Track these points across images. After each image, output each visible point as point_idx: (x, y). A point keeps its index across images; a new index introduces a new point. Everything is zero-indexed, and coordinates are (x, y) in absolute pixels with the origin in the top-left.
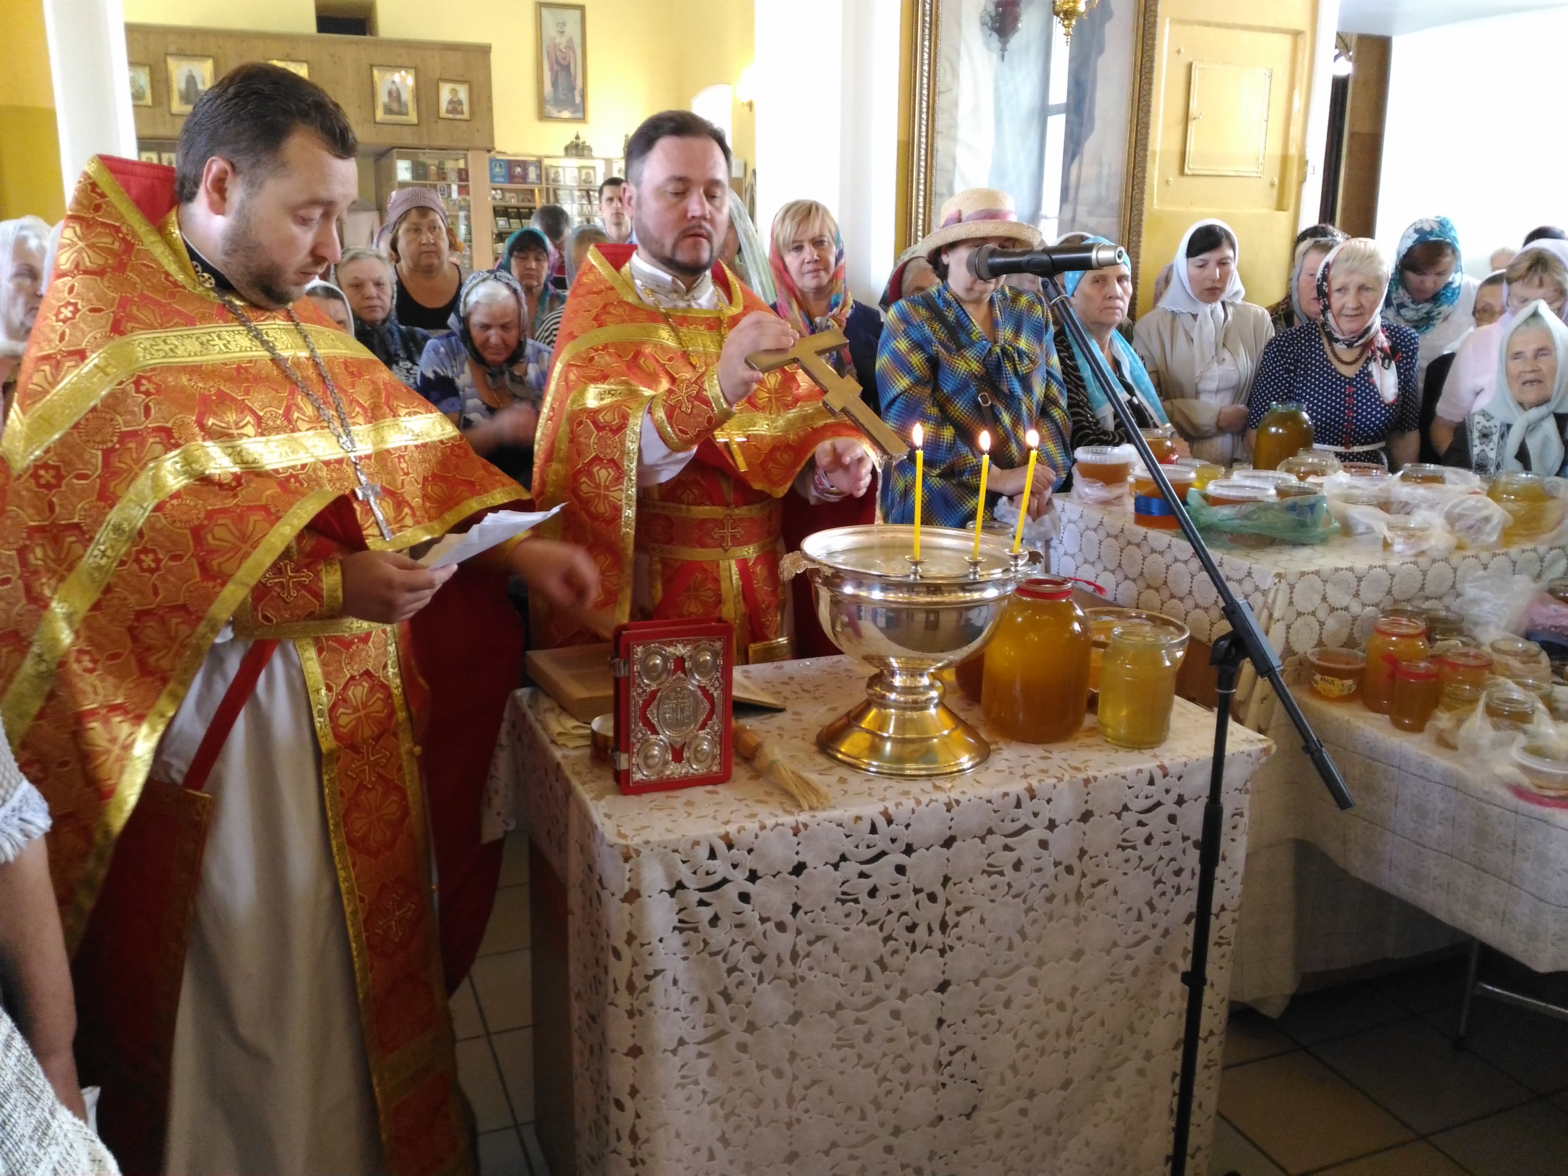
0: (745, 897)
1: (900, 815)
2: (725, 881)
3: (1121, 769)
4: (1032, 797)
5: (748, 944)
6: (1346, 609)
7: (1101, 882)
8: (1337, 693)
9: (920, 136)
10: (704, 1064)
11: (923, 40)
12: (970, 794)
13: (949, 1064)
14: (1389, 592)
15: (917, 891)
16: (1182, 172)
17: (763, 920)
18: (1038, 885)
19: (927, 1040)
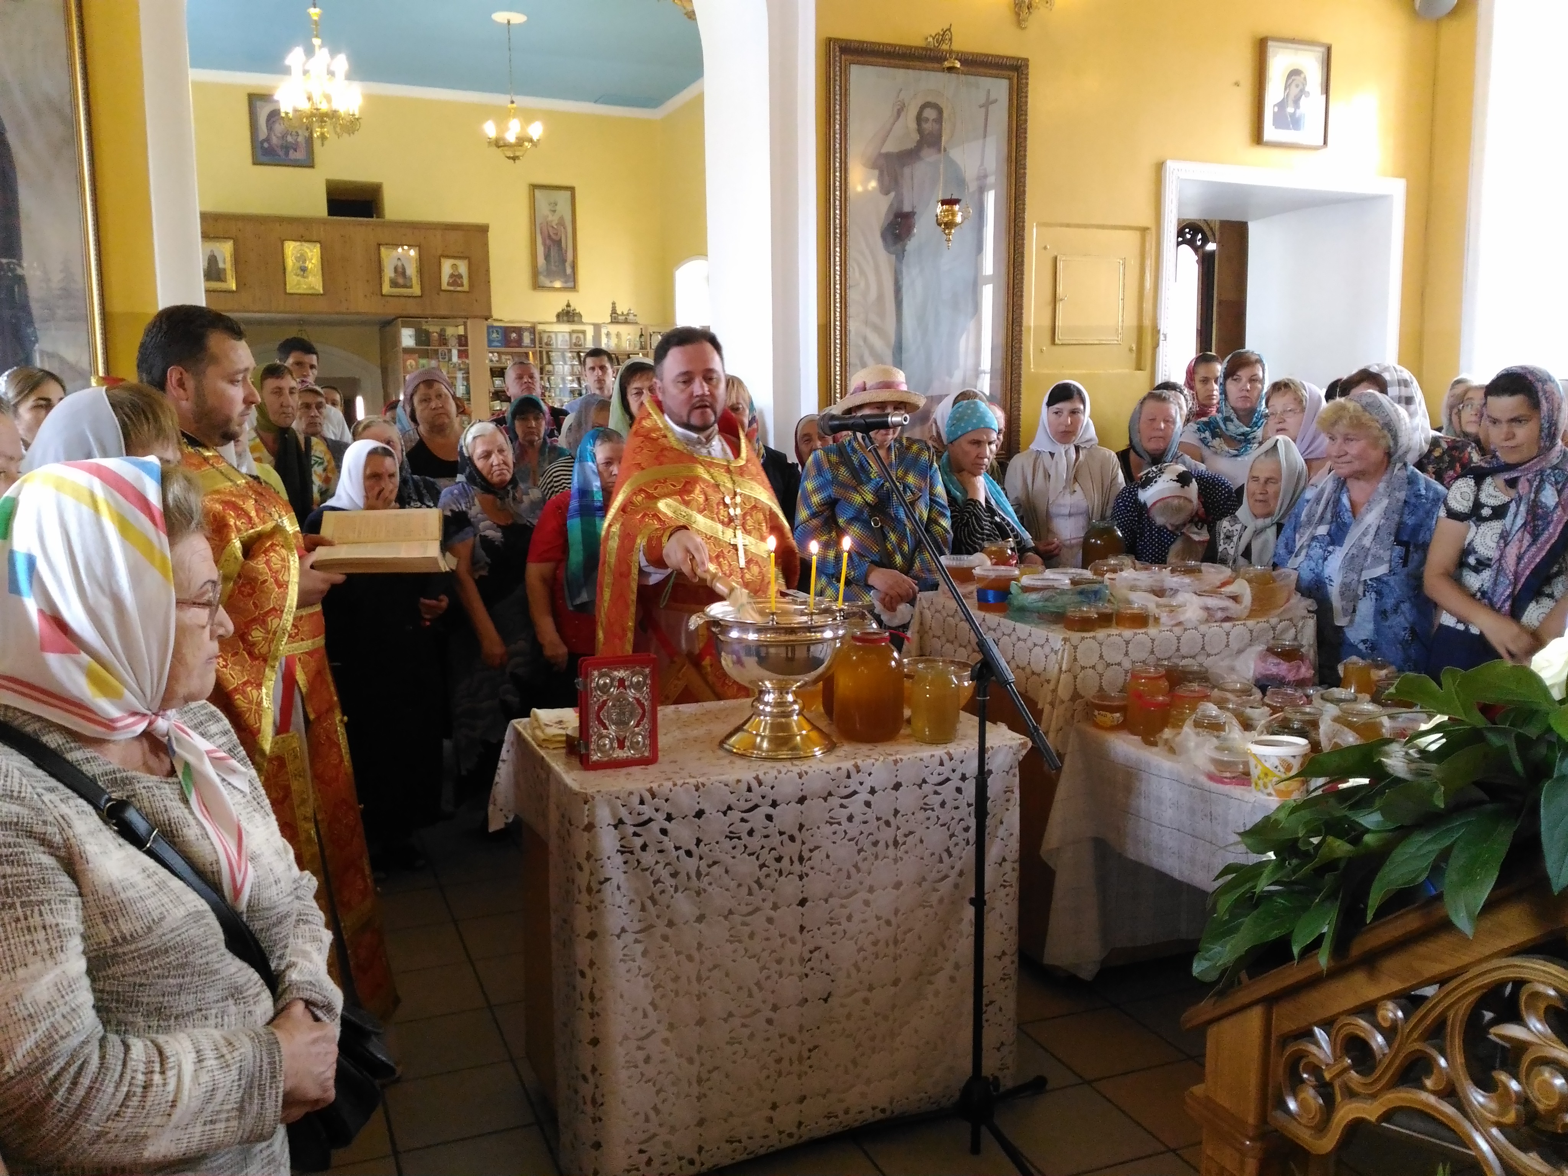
0: (664, 832)
1: (768, 779)
2: (650, 820)
3: (920, 755)
4: (858, 772)
5: (667, 864)
6: (1119, 664)
7: (911, 833)
8: (1109, 723)
9: (835, 321)
10: (639, 948)
12: (815, 767)
13: (810, 960)
14: (1152, 652)
15: (781, 833)
16: (1053, 342)
17: (677, 848)
18: (866, 834)
19: (793, 941)
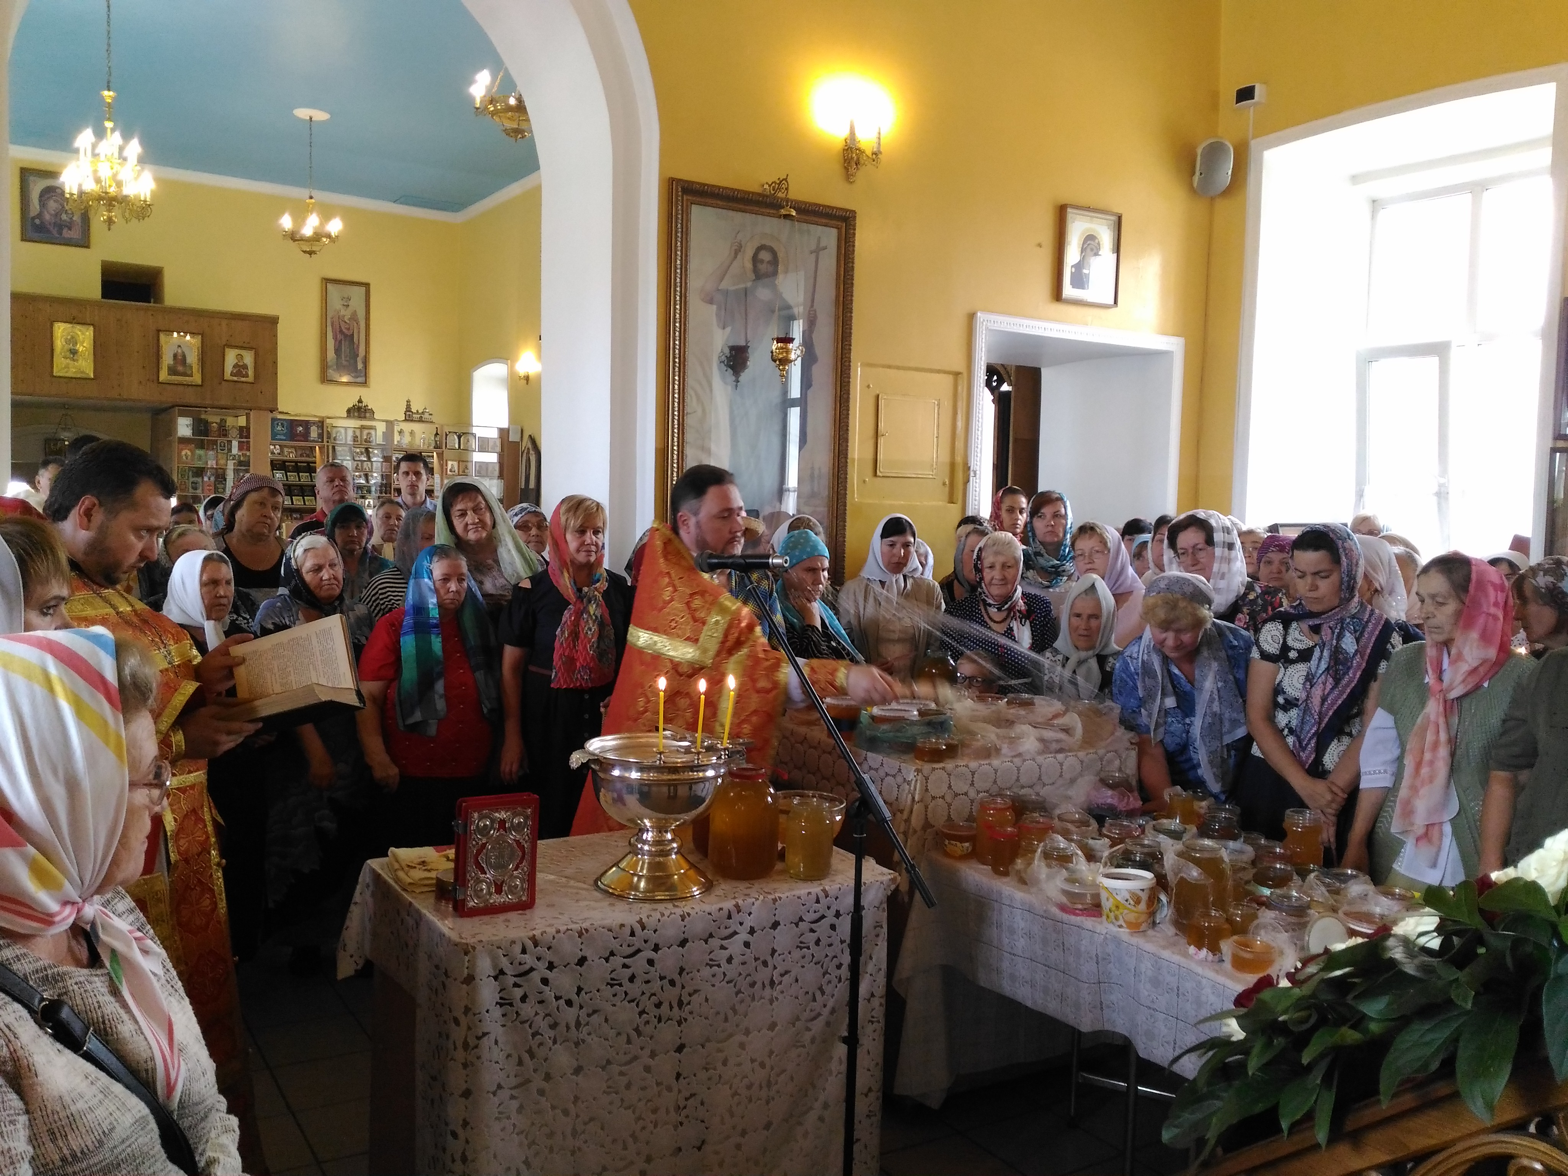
0: (545, 981)
1: (651, 923)
2: (532, 969)
3: (797, 893)
4: (739, 911)
5: (547, 1015)
6: (966, 794)
7: (786, 972)
8: (959, 853)
9: (673, 446)
10: (515, 1104)
11: (674, 375)
12: (697, 909)
13: (685, 1107)
14: (995, 782)
15: (662, 978)
16: (875, 475)
17: (557, 998)
18: (744, 974)
19: (669, 1089)
